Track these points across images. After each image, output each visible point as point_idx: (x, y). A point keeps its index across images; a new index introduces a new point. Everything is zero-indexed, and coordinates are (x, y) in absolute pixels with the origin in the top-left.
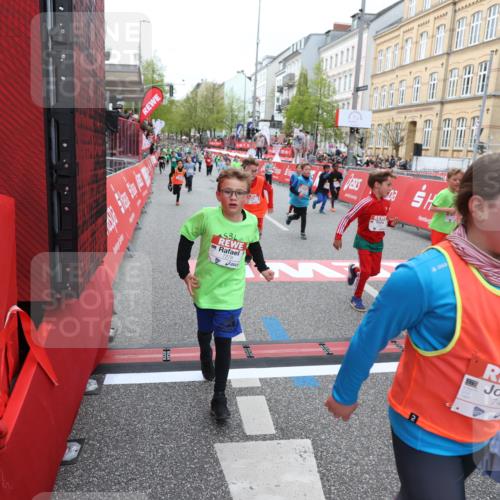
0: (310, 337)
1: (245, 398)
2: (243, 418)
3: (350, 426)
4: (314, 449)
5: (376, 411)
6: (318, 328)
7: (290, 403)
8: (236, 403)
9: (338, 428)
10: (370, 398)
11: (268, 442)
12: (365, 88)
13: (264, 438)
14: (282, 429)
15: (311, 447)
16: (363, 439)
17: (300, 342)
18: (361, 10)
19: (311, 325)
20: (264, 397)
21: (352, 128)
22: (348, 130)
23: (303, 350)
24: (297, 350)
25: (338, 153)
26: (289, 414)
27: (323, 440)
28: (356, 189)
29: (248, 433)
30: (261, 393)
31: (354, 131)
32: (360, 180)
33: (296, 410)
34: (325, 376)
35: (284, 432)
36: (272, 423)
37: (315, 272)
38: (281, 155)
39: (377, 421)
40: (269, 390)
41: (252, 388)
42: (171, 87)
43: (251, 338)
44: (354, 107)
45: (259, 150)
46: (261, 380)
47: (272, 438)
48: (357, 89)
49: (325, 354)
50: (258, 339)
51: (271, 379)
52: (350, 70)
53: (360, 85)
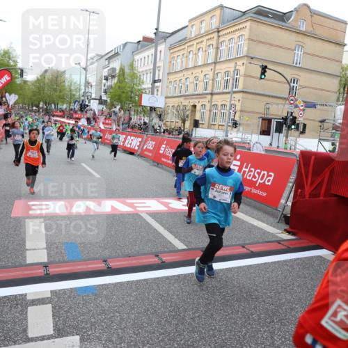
0: (97, 256)
1: (35, 307)
2: (29, 324)
3: (112, 322)
4: (81, 342)
5: (133, 309)
6: (106, 249)
7: (71, 308)
8: (26, 313)
9: (103, 324)
10: (132, 299)
11: (45, 341)
12: (159, 81)
13: (43, 338)
14: (59, 330)
15: (79, 342)
16: (120, 331)
17: (89, 260)
18: (156, 29)
19: (100, 247)
20: (50, 306)
21: (151, 107)
22: (149, 108)
23: (89, 266)
24: (85, 267)
25: (145, 123)
26: (67, 317)
27: (89, 335)
28: (151, 149)
29: (30, 335)
30: (50, 302)
31: (153, 109)
32: (154, 143)
33: (74, 314)
34: (103, 285)
35: (60, 332)
36: (52, 325)
37: (113, 207)
38: (103, 123)
39: (133, 316)
40: (56, 299)
41: (43, 299)
42: (22, 71)
43: (52, 259)
44: (153, 93)
45: (88, 119)
46: (51, 292)
47: (49, 337)
48: (155, 81)
49: (105, 268)
50: (57, 260)
51: (59, 290)
52: (150, 70)
53: (156, 79)
